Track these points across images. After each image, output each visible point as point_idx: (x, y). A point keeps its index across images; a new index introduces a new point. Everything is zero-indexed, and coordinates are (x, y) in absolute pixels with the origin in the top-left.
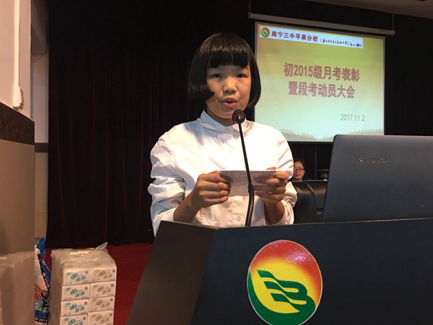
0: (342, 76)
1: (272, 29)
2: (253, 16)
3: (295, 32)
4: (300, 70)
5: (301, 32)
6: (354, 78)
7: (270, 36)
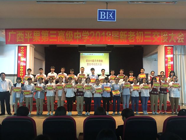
0: (99, 61)
1: (83, 53)
2: (79, 52)
3: (88, 53)
4: (89, 61)
5: (90, 53)
6: (101, 62)
7: (83, 55)
